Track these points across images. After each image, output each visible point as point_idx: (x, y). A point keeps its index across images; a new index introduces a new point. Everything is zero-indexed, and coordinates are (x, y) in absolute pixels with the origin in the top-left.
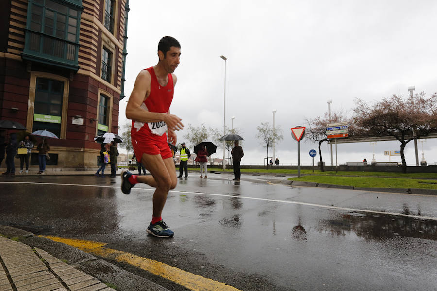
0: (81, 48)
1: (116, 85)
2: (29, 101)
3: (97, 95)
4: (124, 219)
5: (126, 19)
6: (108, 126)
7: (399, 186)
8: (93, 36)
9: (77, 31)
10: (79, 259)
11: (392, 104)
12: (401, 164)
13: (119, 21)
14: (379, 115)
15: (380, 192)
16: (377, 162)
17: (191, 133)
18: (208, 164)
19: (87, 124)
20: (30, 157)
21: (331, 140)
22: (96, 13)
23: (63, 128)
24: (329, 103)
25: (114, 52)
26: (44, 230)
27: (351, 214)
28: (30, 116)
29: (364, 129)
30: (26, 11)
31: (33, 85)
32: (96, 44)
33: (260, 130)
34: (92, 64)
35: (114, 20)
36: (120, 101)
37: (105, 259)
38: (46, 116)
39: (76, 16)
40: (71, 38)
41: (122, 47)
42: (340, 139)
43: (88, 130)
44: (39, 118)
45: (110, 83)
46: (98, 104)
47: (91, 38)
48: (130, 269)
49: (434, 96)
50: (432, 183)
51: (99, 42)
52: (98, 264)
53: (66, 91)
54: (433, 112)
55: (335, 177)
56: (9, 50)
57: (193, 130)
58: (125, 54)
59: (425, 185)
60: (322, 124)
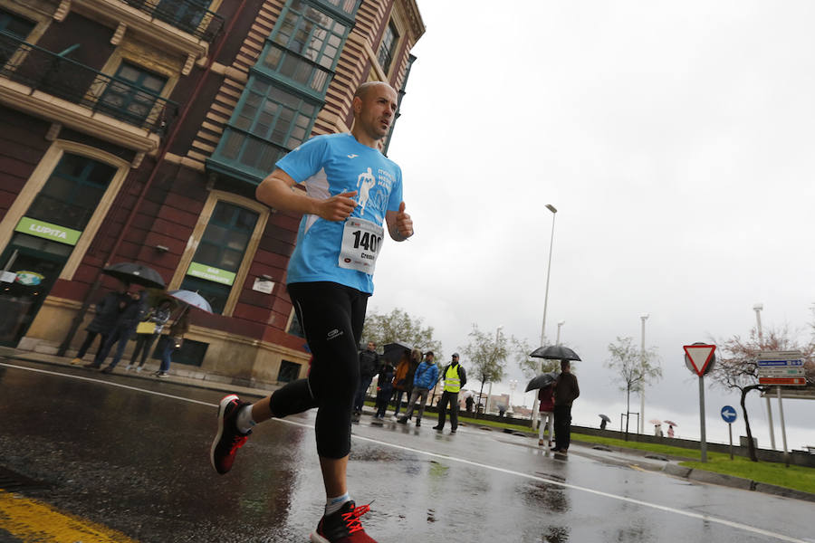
2: (192, 238)
17: (474, 343)
19: (279, 295)
21: (768, 388)
22: (344, 114)
23: (234, 296)
24: (758, 310)
28: (183, 265)
31: (207, 212)
33: (615, 351)
38: (210, 269)
39: (312, 114)
40: (293, 145)
42: (788, 389)
43: (276, 306)
44: (199, 271)
53: (259, 229)
56: (191, 153)
57: (481, 338)
60: (744, 351)
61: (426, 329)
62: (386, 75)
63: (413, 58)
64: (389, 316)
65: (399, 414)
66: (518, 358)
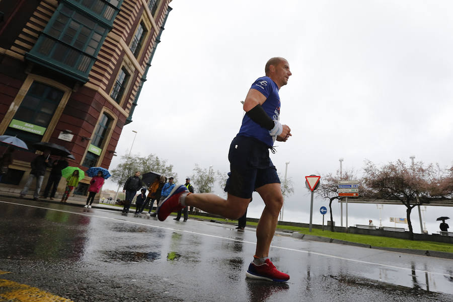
0: (97, 63)
1: (125, 107)
2: (13, 104)
3: (100, 113)
5: (155, 49)
6: (102, 149)
7: (416, 247)
8: (115, 55)
9: (99, 46)
11: (398, 168)
12: (408, 230)
13: (147, 49)
17: (196, 174)
21: (342, 198)
22: (125, 36)
23: (45, 141)
24: (341, 161)
25: (132, 75)
28: (6, 121)
29: (373, 191)
30: (50, 17)
31: (26, 88)
34: (104, 80)
35: (141, 46)
36: (124, 126)
38: (27, 124)
39: (103, 33)
40: (91, 52)
41: (142, 72)
42: (351, 198)
43: (75, 149)
44: (17, 125)
45: (118, 103)
46: (98, 122)
47: (112, 55)
51: (119, 62)
53: (64, 101)
54: (431, 181)
57: (200, 171)
58: (144, 80)
60: (333, 180)
61: (169, 166)
62: (153, 16)
63: (170, 9)
64: (147, 158)
65: (151, 213)
66: (220, 183)
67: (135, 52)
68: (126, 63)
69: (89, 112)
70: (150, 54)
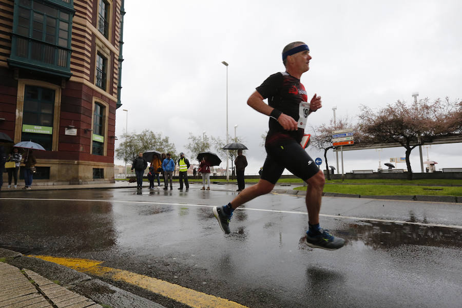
0: (73, 54)
1: (112, 93)
2: (17, 111)
3: (92, 103)
4: (121, 234)
5: (122, 23)
6: (104, 136)
7: (404, 193)
8: (87, 41)
9: (69, 35)
10: (73, 280)
11: (397, 110)
12: (407, 171)
13: (114, 25)
14: (384, 122)
15: (386, 200)
16: (383, 169)
17: (192, 143)
18: (212, 175)
19: (81, 135)
20: (19, 171)
21: (337, 147)
22: (90, 17)
23: (55, 139)
24: (334, 110)
25: (109, 58)
26: (34, 248)
27: (357, 223)
28: (18, 127)
29: (370, 136)
30: (12, 14)
31: (21, 94)
32: (90, 49)
34: (86, 70)
35: (108, 24)
36: (117, 110)
37: (101, 279)
38: (36, 127)
39: (67, 19)
40: (63, 43)
41: (117, 52)
42: (346, 146)
43: (81, 141)
44: (28, 129)
45: (105, 90)
46: (93, 113)
47: (84, 43)
48: (127, 288)
49: (437, 102)
50: (436, 190)
51: (93, 47)
52: (93, 284)
53: (58, 100)
54: (437, 118)
55: (340, 186)
57: (195, 139)
58: (121, 60)
59: (430, 192)
60: (327, 131)
61: (165, 138)
64: (143, 134)
66: (216, 147)
67: (105, 32)
68: (100, 47)
69: (82, 105)
70: (119, 30)
